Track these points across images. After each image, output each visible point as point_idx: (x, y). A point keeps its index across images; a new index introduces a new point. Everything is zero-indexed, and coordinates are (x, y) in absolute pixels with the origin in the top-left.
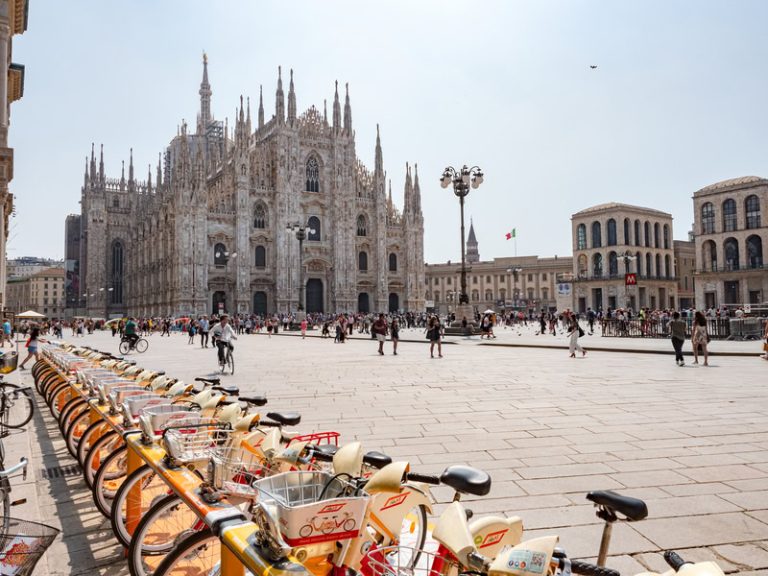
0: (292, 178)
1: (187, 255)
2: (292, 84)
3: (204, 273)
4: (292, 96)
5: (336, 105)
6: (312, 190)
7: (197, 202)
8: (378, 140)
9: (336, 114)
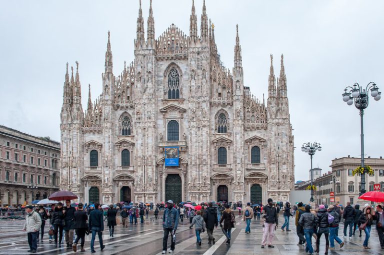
0: (148, 89)
1: (64, 160)
2: (151, 10)
3: (77, 173)
4: (151, 20)
5: (193, 18)
6: (174, 98)
7: (72, 120)
8: (238, 39)
9: (193, 26)
